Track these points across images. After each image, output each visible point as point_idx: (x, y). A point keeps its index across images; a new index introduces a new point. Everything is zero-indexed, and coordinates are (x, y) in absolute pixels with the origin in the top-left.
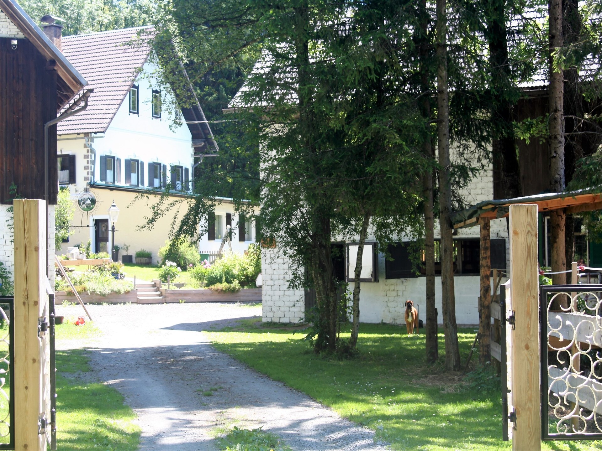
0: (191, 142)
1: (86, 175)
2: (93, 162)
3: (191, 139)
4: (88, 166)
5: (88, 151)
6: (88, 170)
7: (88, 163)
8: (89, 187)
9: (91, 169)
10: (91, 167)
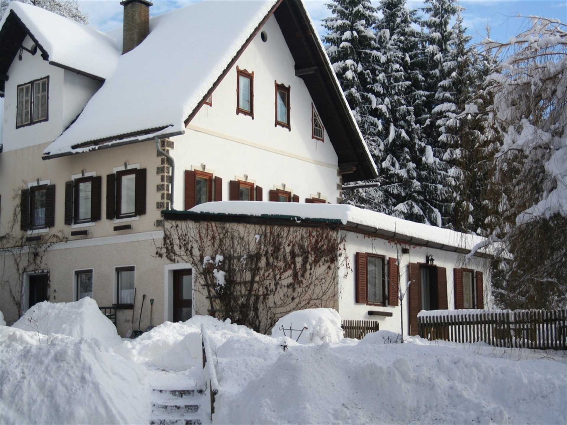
0: (337, 168)
1: (159, 200)
2: (171, 179)
3: (337, 164)
4: (163, 185)
5: (163, 162)
6: (163, 192)
7: (162, 180)
8: (163, 219)
9: (168, 190)
10: (168, 186)
